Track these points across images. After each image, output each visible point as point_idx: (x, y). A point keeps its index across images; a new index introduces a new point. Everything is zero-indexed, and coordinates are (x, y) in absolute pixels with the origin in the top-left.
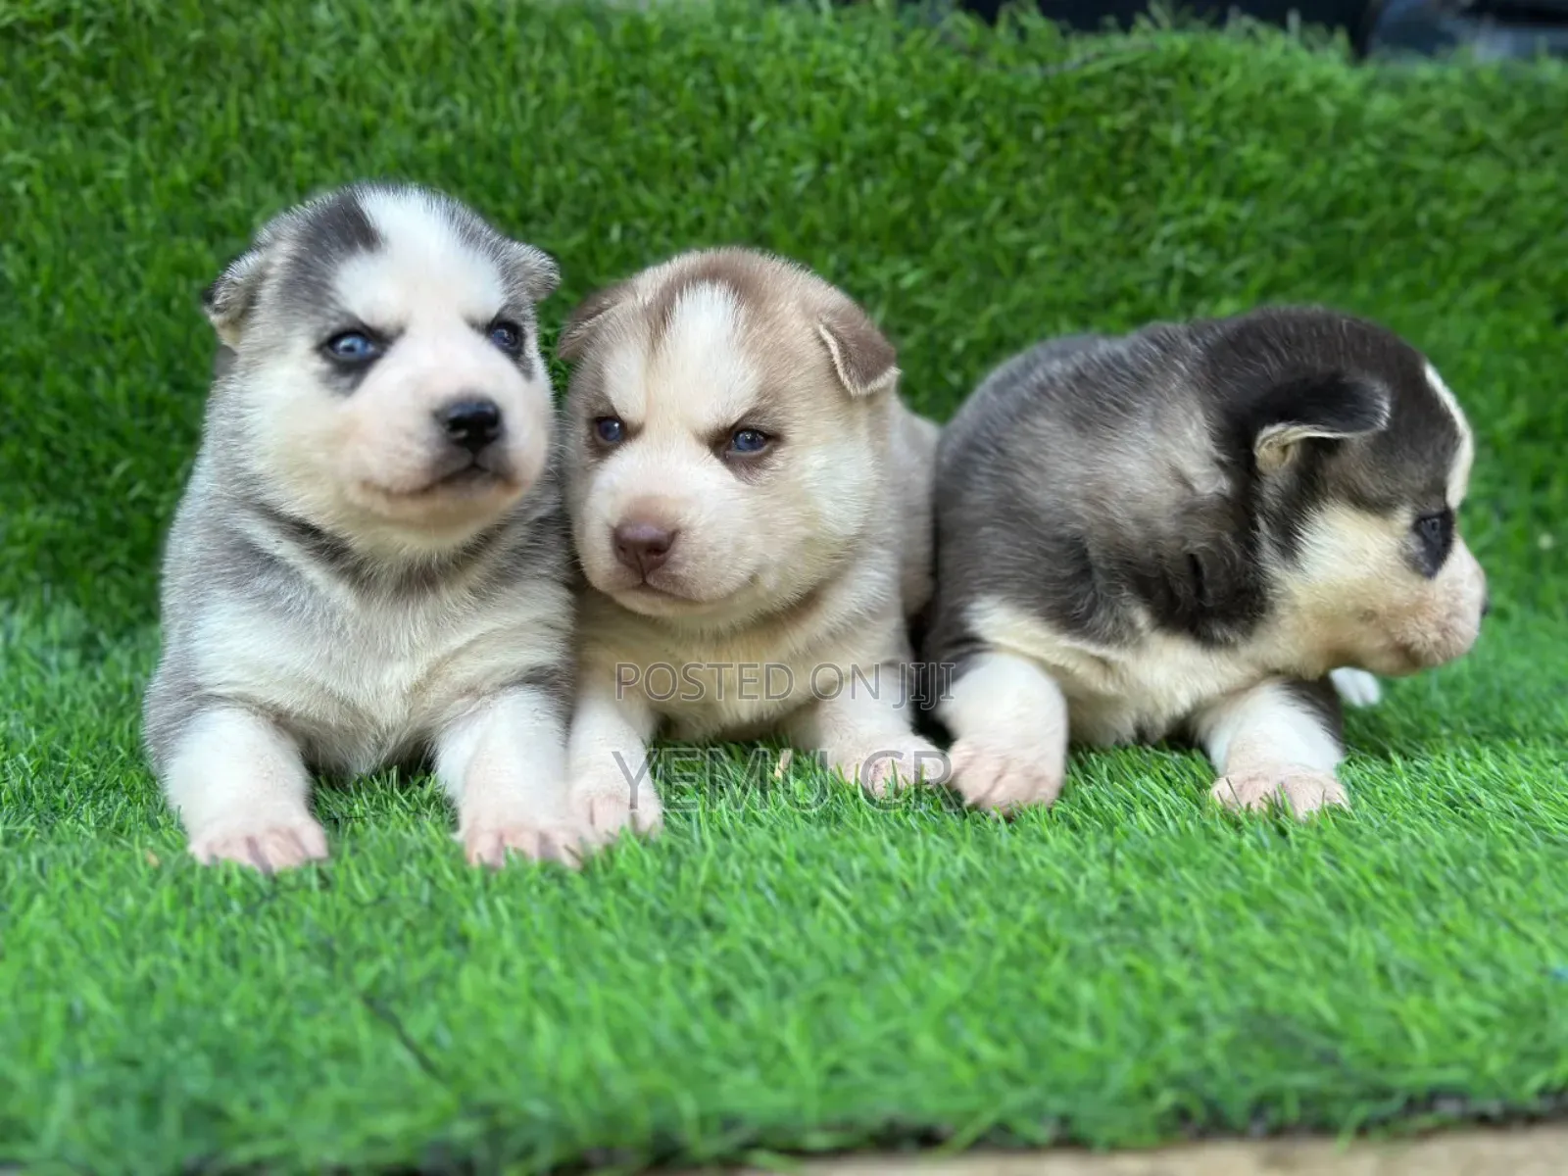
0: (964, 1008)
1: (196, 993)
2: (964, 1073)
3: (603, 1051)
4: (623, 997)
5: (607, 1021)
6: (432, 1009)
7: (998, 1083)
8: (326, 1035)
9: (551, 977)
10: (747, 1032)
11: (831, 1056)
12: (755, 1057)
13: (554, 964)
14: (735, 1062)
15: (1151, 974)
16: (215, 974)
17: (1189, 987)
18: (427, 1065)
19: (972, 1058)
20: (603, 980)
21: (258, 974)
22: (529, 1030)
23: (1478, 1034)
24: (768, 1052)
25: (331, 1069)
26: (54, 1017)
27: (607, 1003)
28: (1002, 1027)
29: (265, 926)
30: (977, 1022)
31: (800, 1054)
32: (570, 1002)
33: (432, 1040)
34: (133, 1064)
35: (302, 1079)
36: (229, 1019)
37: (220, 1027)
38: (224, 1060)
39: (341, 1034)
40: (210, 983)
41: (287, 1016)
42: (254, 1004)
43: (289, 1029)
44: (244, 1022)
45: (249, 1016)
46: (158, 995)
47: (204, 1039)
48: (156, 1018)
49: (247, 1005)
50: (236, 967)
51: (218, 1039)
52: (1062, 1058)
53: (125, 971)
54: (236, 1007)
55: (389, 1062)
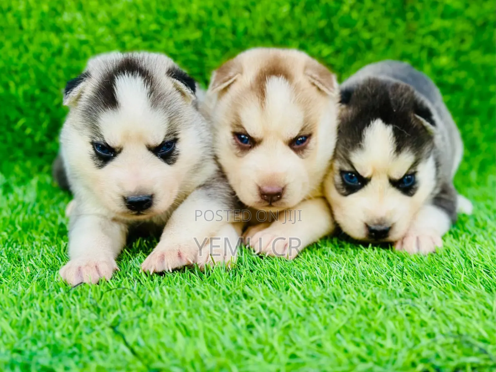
0: (343, 332)
1: (45, 324)
2: (342, 357)
3: (203, 349)
4: (211, 326)
5: (205, 336)
6: (137, 331)
7: (356, 360)
8: (95, 341)
9: (184, 318)
10: (259, 341)
11: (291, 351)
12: (262, 350)
13: (185, 313)
14: (253, 352)
15: (416, 318)
16: (53, 317)
17: (431, 323)
18: (133, 352)
19: (346, 351)
20: (203, 320)
21: (70, 317)
22: (175, 339)
24: (267, 349)
25: (96, 354)
27: (205, 328)
28: (358, 339)
29: (73, 298)
30: (349, 337)
31: (280, 349)
32: (191, 328)
33: (137, 343)
34: (20, 352)
35: (86, 358)
36: (58, 335)
37: (54, 338)
38: (55, 350)
39: (102, 340)
40: (51, 321)
41: (81, 334)
42: (68, 329)
43: (81, 339)
44: (63, 336)
45: (66, 334)
46: (30, 325)
47: (48, 342)
48: (29, 334)
49: (65, 329)
50: (61, 314)
51: (53, 342)
52: (380, 350)
53: (18, 316)
54: (61, 330)
55: (119, 352)
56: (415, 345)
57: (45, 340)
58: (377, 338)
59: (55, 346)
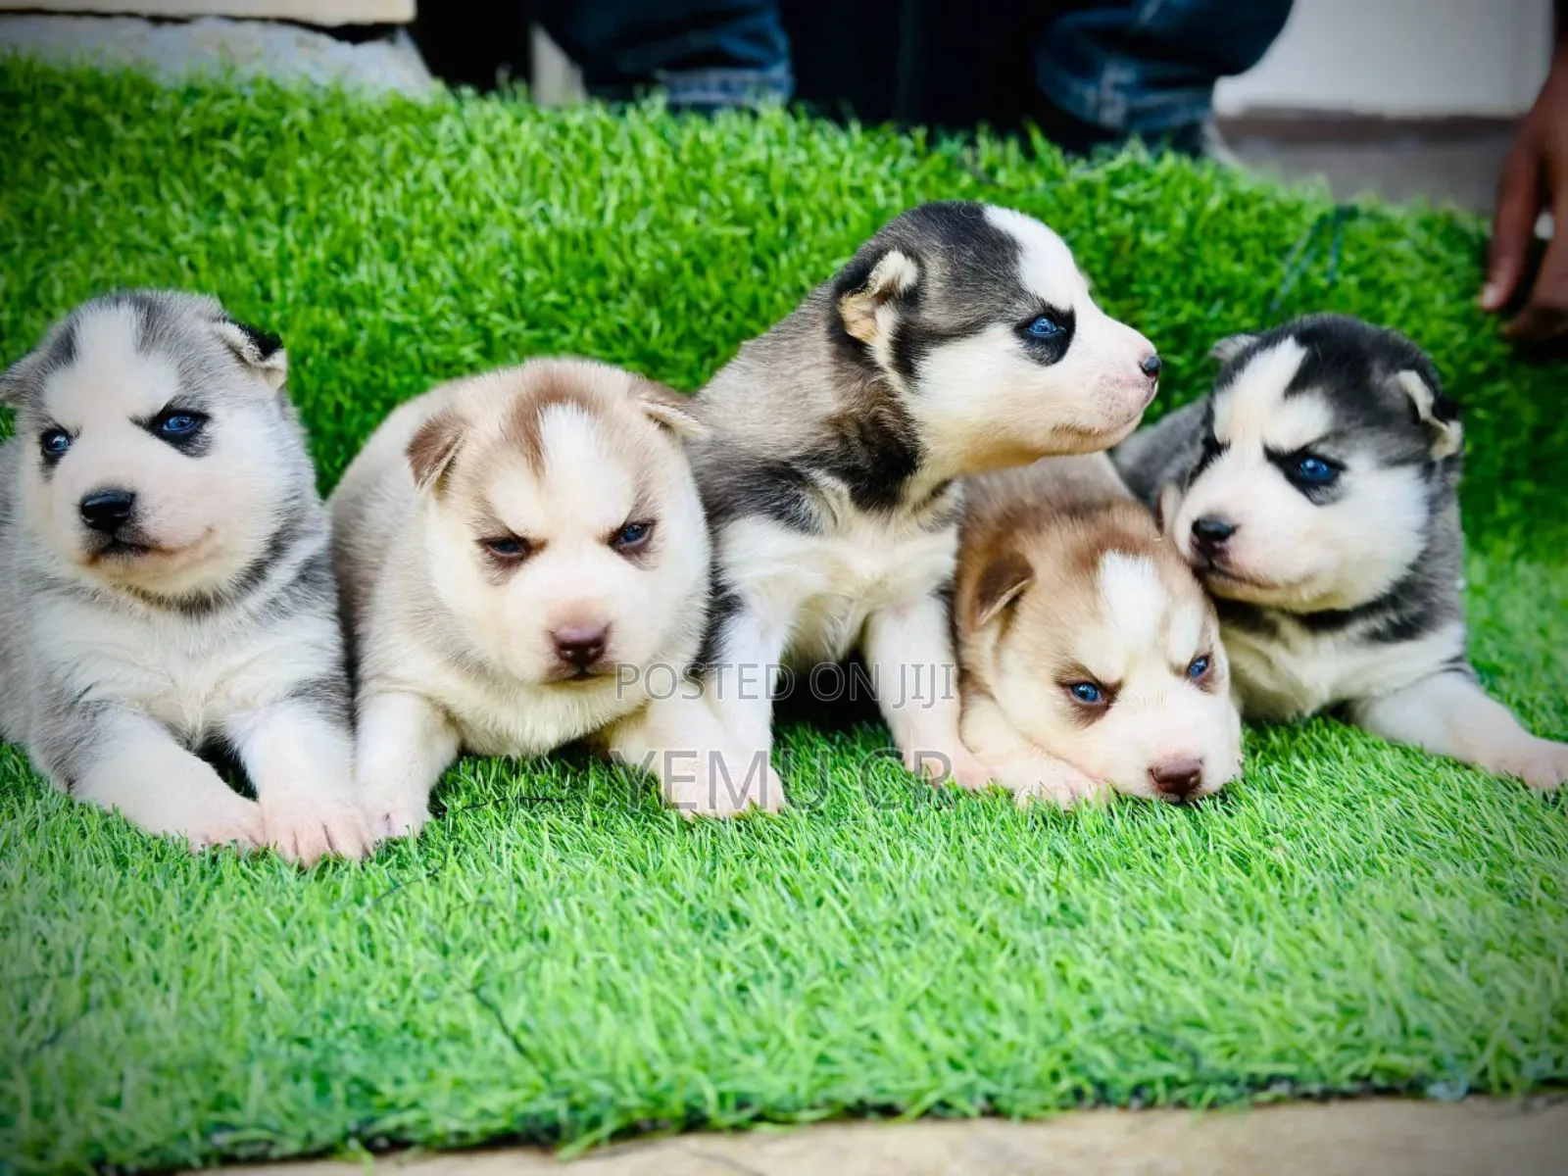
0: (923, 1005)
1: (343, 980)
2: (916, 1058)
3: (652, 1042)
4: (665, 989)
5: (655, 1013)
6: (523, 1000)
7: (944, 1067)
8: (444, 1017)
9: (612, 971)
10: (759, 1025)
11: (818, 1046)
12: (763, 1045)
13: (614, 961)
14: (748, 1050)
15: (1072, 972)
16: (358, 965)
17: (1099, 984)
18: (520, 1049)
19: (925, 1047)
20: (650, 974)
21: (390, 963)
22: (597, 1019)
23: (1312, 1029)
24: (774, 1042)
25: (450, 1049)
26: (241, 1003)
27: (654, 994)
28: (951, 1022)
29: (393, 922)
30: (932, 1015)
31: (798, 1041)
32: (627, 994)
33: (526, 1028)
34: (304, 1042)
35: (431, 1060)
36: (372, 1005)
37: (365, 1009)
38: (370, 1036)
39: (456, 1018)
40: (355, 972)
41: (414, 1001)
42: (389, 991)
43: (415, 1011)
44: (381, 1006)
45: (386, 1000)
46: (318, 983)
47: (353, 1021)
48: (318, 1004)
49: (383, 991)
50: (372, 956)
51: (365, 1021)
52: (993, 1044)
53: (289, 960)
54: (376, 993)
55: (493, 1046)
56: (1062, 1034)
57: (348, 1015)
58: (989, 1019)
59: (367, 1028)
